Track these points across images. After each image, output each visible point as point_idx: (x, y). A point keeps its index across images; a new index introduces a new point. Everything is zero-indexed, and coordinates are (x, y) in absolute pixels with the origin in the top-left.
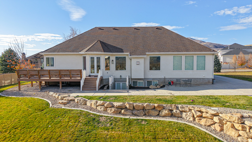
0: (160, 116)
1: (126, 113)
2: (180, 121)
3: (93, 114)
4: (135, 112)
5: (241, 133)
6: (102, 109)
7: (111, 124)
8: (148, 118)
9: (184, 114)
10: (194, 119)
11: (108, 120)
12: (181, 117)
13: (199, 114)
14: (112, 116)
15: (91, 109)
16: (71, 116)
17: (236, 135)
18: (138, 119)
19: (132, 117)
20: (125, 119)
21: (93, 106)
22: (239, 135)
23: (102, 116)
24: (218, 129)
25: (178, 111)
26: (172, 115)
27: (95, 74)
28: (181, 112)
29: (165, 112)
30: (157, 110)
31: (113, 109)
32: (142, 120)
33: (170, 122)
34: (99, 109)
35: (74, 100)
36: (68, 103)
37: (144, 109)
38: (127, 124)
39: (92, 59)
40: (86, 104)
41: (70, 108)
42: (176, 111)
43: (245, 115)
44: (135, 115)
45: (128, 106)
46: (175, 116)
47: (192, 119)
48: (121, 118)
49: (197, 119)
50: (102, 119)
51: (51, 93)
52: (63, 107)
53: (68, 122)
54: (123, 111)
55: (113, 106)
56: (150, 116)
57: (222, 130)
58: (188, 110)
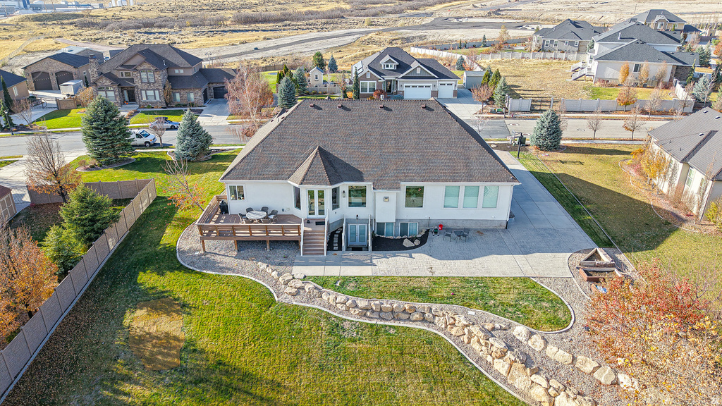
0: (411, 321)
1: (372, 316)
2: (430, 330)
3: (336, 317)
4: (382, 315)
5: (484, 348)
6: (344, 308)
7: (357, 334)
8: (396, 324)
9: (437, 318)
10: (446, 327)
11: (353, 327)
12: (433, 323)
13: (452, 321)
14: (357, 320)
15: (330, 307)
16: (310, 320)
17: (480, 350)
18: (386, 326)
19: (380, 323)
20: (372, 326)
21: (331, 302)
22: (482, 350)
23: (345, 320)
24: (466, 341)
25: (431, 315)
26: (424, 320)
27: (317, 216)
28: (434, 316)
29: (416, 316)
30: (407, 313)
31: (357, 311)
32: (390, 326)
33: (420, 330)
34: (340, 308)
35: (303, 289)
36: (298, 293)
37: (392, 311)
38: (374, 333)
39: (311, 194)
40: (321, 297)
41: (303, 304)
42: (429, 316)
43: (497, 326)
44: (383, 319)
45: (374, 308)
46: (426, 321)
47: (443, 326)
48: (367, 324)
49: (449, 326)
50: (347, 325)
51: (263, 266)
52: (294, 303)
53: (310, 330)
54: (368, 313)
55: (356, 306)
56: (399, 320)
57: (469, 343)
58: (441, 315)
